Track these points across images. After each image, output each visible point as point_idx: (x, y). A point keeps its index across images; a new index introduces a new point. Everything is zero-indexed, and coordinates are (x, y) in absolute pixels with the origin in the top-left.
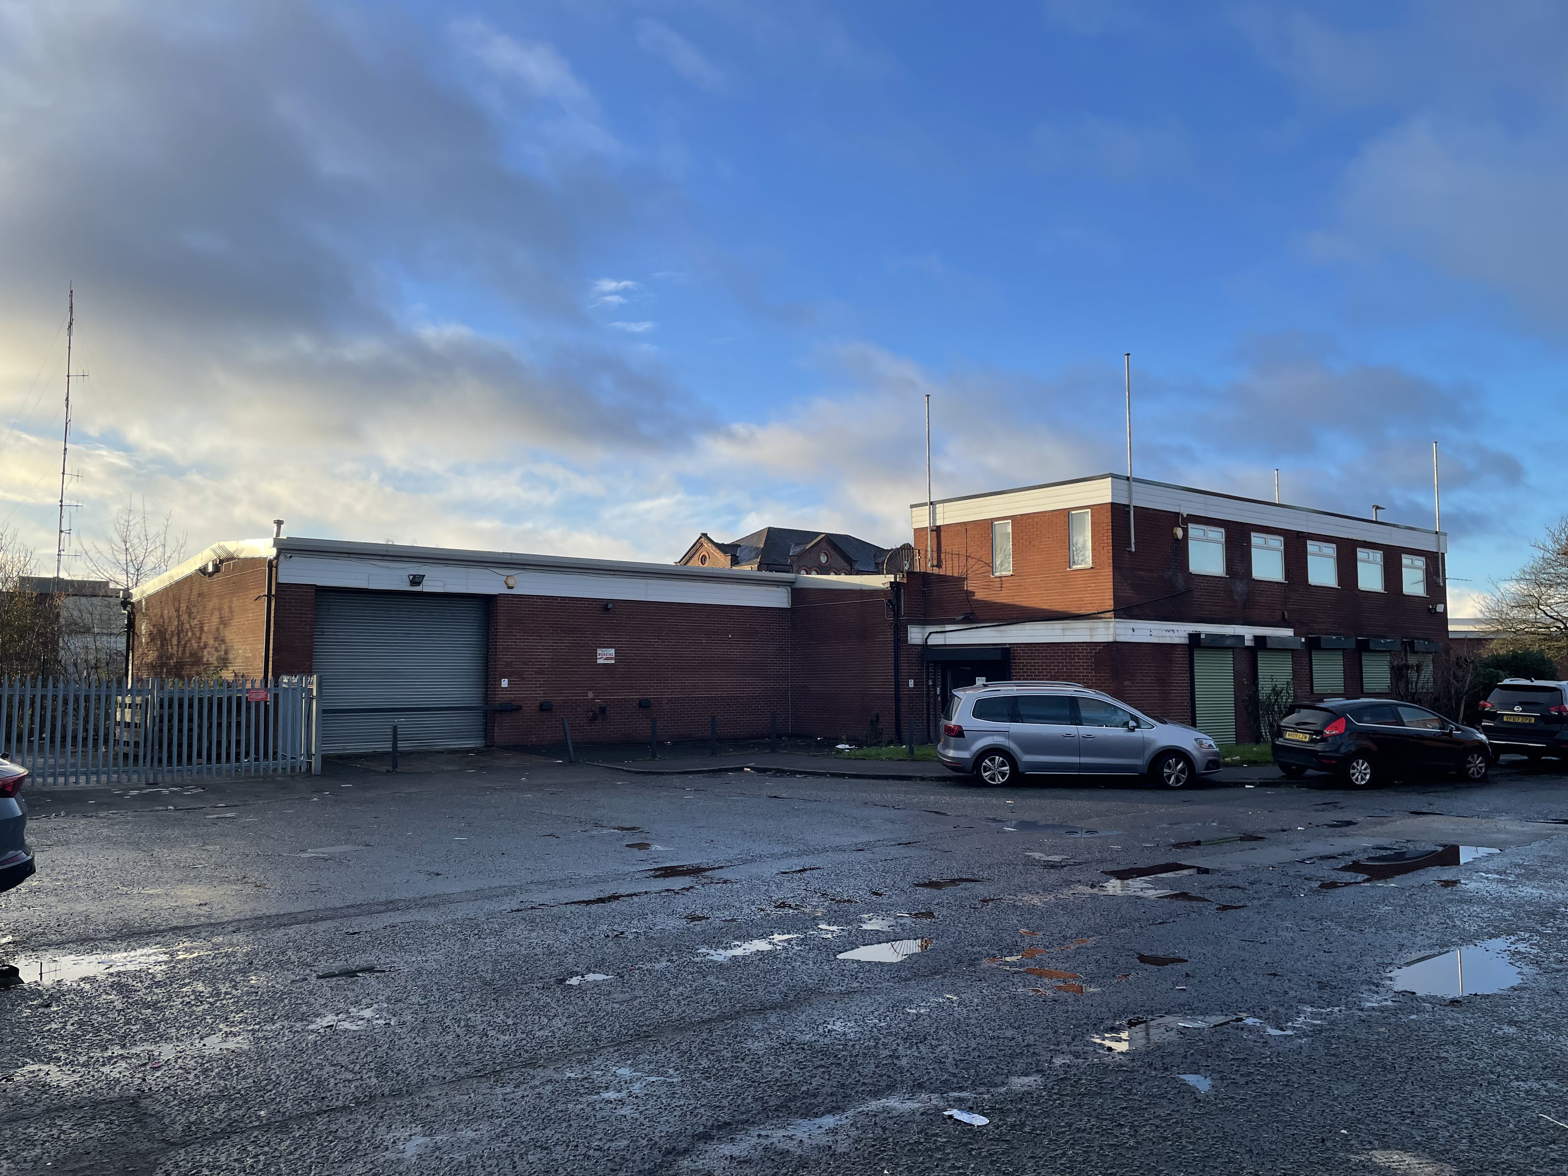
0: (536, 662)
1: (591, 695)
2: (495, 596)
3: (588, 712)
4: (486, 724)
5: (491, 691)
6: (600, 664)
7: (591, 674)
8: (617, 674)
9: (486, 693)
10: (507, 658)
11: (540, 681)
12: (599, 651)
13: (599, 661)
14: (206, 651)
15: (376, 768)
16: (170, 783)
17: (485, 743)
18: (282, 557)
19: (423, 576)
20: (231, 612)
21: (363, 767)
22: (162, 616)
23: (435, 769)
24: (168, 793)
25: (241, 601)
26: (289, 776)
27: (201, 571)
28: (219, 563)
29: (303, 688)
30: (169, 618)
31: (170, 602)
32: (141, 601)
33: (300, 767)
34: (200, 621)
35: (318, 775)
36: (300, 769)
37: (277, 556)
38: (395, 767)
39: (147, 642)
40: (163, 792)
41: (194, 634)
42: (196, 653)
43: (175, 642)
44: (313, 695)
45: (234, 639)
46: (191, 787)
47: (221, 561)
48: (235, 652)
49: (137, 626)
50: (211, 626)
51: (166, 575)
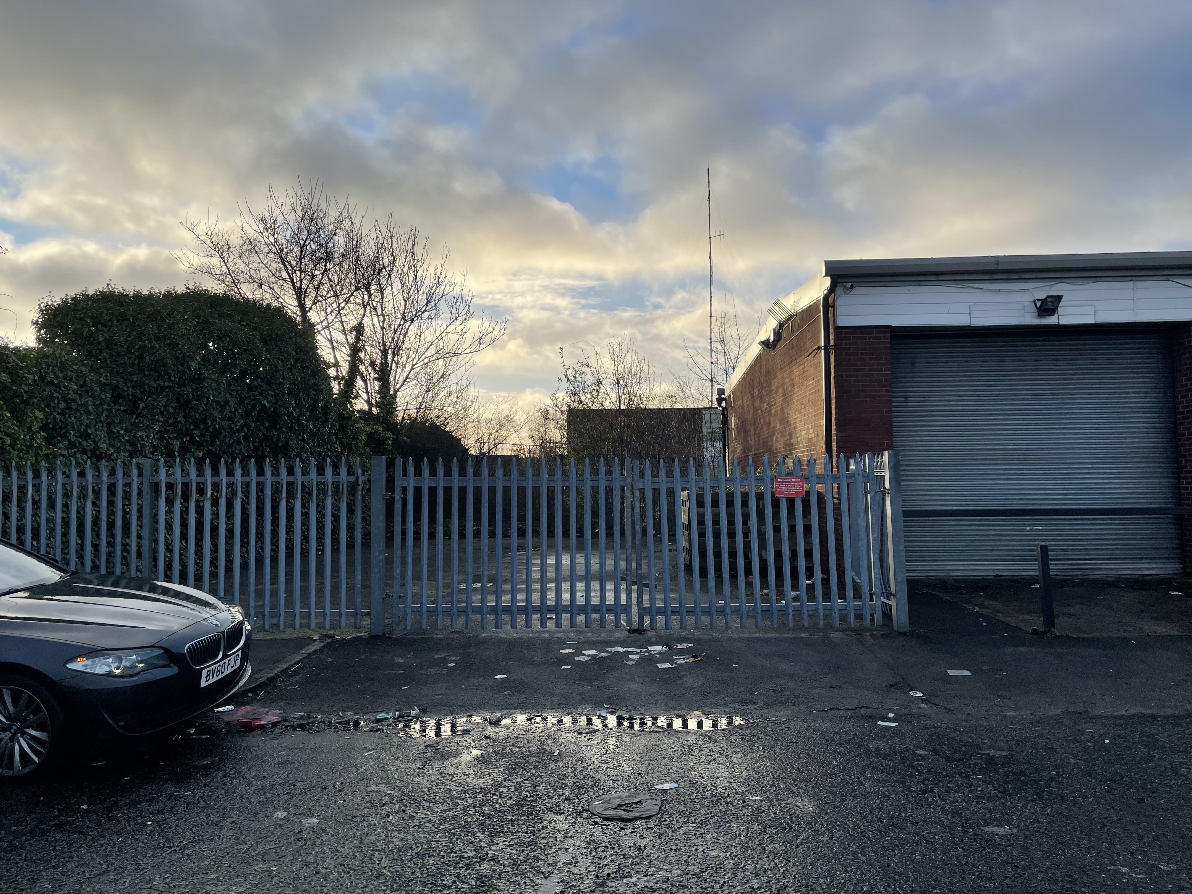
2: (1186, 324)
4: (1181, 539)
5: (1188, 483)
9: (1178, 486)
14: (774, 438)
15: (1009, 619)
16: (663, 632)
17: (1183, 568)
18: (839, 290)
19: (1060, 298)
20: (793, 385)
21: (985, 612)
22: (743, 406)
23: (1129, 632)
24: (634, 663)
25: (801, 367)
26: (853, 631)
27: (765, 344)
28: (780, 329)
29: (866, 475)
30: (748, 407)
31: (747, 390)
32: (730, 396)
33: (872, 615)
34: (769, 404)
35: (904, 634)
36: (872, 620)
37: (832, 290)
38: (1049, 622)
39: (735, 437)
40: (631, 656)
41: (765, 420)
42: (767, 442)
43: (752, 432)
44: (885, 488)
45: (797, 418)
46: (684, 646)
47: (781, 325)
48: (798, 435)
49: (729, 421)
50: (777, 407)
51: (743, 361)
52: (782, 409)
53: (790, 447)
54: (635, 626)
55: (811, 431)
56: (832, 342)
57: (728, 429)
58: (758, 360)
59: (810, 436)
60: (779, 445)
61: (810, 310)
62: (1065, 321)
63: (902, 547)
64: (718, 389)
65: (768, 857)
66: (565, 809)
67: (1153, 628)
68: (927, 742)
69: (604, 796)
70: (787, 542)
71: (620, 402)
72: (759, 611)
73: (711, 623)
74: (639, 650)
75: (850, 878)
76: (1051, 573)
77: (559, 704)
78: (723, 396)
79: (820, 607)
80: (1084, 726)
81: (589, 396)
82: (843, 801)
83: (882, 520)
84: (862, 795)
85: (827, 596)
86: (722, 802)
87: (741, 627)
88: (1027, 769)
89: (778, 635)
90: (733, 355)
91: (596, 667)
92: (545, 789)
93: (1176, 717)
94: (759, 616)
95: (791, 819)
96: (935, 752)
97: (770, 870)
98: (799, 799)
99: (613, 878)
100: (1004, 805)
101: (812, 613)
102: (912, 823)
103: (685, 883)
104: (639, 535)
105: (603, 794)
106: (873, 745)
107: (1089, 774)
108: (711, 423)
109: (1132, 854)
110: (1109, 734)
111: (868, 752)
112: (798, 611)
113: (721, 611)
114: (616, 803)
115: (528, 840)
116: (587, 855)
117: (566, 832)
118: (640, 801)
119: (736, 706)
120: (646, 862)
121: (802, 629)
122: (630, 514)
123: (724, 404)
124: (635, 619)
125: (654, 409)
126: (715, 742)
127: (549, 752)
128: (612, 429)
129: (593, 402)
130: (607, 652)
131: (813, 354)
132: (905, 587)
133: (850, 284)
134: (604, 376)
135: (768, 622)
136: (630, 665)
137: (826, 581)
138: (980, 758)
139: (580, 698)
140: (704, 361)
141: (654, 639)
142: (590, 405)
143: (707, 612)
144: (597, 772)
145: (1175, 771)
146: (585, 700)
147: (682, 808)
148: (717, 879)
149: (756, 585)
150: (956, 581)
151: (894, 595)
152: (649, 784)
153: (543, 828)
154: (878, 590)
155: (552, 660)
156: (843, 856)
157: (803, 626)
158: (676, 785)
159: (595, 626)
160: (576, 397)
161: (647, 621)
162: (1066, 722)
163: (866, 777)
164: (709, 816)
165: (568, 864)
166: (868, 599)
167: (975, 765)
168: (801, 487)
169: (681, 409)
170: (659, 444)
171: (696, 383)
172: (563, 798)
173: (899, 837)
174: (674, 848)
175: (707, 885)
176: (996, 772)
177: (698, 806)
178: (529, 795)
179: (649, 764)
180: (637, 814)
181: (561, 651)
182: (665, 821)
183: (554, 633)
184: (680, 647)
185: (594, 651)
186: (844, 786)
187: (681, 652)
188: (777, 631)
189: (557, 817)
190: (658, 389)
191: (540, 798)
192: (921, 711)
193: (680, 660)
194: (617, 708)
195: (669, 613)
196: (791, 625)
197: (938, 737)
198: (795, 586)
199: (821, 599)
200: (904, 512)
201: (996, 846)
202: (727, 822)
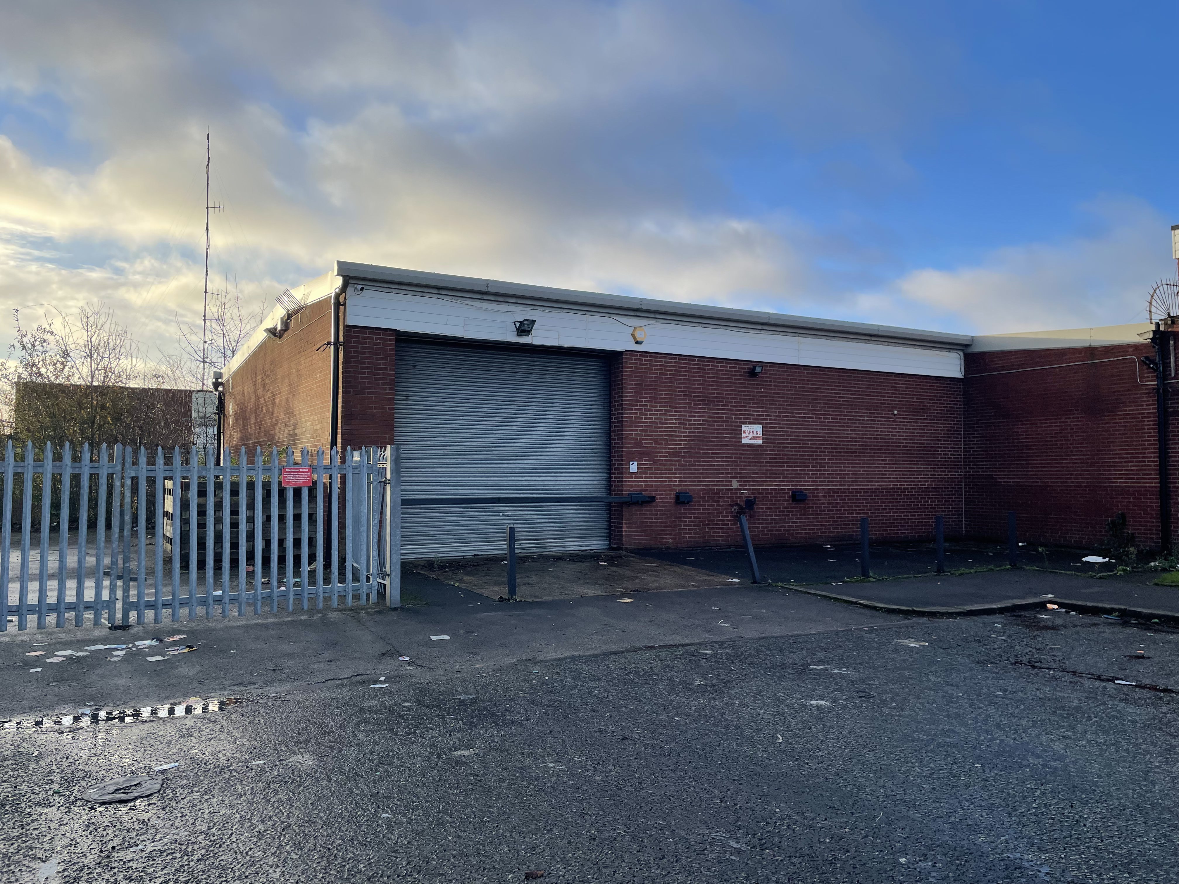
0: (670, 440)
1: (735, 484)
2: (620, 353)
3: (732, 505)
4: (609, 521)
5: (616, 477)
6: (745, 445)
7: (735, 458)
8: (766, 458)
9: (609, 480)
10: (635, 435)
11: (676, 465)
12: (745, 428)
13: (745, 441)
14: (277, 427)
15: (482, 591)
16: (152, 626)
17: (610, 544)
18: (350, 290)
19: (533, 322)
20: (299, 376)
21: (463, 586)
22: (243, 393)
23: (569, 594)
24: (119, 659)
25: (308, 360)
26: (350, 610)
27: (272, 332)
28: (288, 319)
29: (370, 466)
30: (249, 393)
31: (249, 376)
32: (228, 381)
33: (368, 595)
34: (272, 393)
35: (396, 609)
36: (368, 599)
37: (344, 288)
38: (512, 591)
39: (233, 424)
40: (115, 653)
41: (268, 409)
42: (269, 431)
43: (253, 421)
44: (386, 478)
45: (302, 409)
46: (177, 638)
47: (289, 316)
48: (303, 425)
49: (226, 407)
50: (281, 397)
51: (245, 346)
52: (287, 400)
53: (294, 438)
54: (119, 622)
55: (317, 422)
56: (341, 339)
57: (225, 415)
58: (262, 347)
59: (315, 428)
60: (282, 435)
61: (320, 305)
62: (536, 342)
63: (398, 532)
64: (215, 372)
65: (273, 806)
66: (56, 801)
67: (585, 591)
68: (412, 696)
69: (98, 785)
70: (292, 530)
71: (92, 378)
72: (260, 597)
73: (207, 613)
74: (124, 646)
75: (346, 808)
76: (516, 551)
77: (31, 708)
78: (220, 380)
79: (321, 590)
80: (531, 669)
81: (51, 368)
82: (340, 751)
83: (382, 506)
84: (357, 744)
85: (327, 580)
86: (225, 771)
87: (239, 615)
88: (489, 705)
89: (277, 620)
90: (234, 336)
91: (74, 667)
92: (29, 787)
93: (595, 656)
94: (259, 604)
95: (293, 774)
96: (419, 702)
97: (276, 815)
98: (300, 756)
99: (118, 850)
100: (470, 733)
101: (312, 596)
102: (398, 758)
103: (194, 840)
104: (128, 527)
105: (97, 783)
106: (366, 705)
107: (533, 702)
108: (205, 407)
109: (557, 754)
110: (548, 672)
111: (362, 710)
112: (299, 596)
113: (219, 600)
114: (113, 788)
115: (17, 834)
116: (87, 836)
117: (60, 820)
118: (139, 783)
119: (235, 688)
120: (152, 831)
121: (302, 611)
122: (119, 504)
123: (220, 388)
124: (119, 615)
125: (136, 389)
126: (215, 722)
127: (26, 754)
128: (81, 408)
129: (57, 377)
130: (86, 651)
131: (322, 349)
132: (399, 567)
133: (360, 287)
134: (73, 347)
135: (267, 609)
136: (114, 662)
137: (327, 566)
138: (455, 703)
139: (57, 699)
140: (196, 339)
141: (141, 634)
142: (52, 379)
143: (203, 602)
144: (87, 764)
145: (590, 693)
146: (63, 700)
147: (185, 782)
148: (225, 832)
149: (257, 573)
150: (442, 561)
151: (389, 575)
152: (147, 768)
153: (33, 821)
154: (374, 571)
155: (18, 664)
156: (340, 793)
157: (303, 609)
158: (177, 764)
159: (69, 626)
160: (34, 369)
161: (133, 616)
162: (519, 667)
163: (359, 731)
164: (213, 784)
165: (68, 846)
166: (365, 580)
167: (449, 708)
168: (308, 477)
169: (170, 390)
170: (141, 428)
171: (188, 363)
172: (52, 792)
173: (387, 771)
174: (180, 815)
175: (216, 838)
176: (465, 711)
177: (202, 778)
178: (10, 795)
179: (145, 751)
180: (137, 795)
181: (27, 654)
182: (168, 795)
183: (15, 636)
184: (171, 639)
185: (70, 651)
186: (341, 740)
187: (174, 644)
188: (275, 616)
189: (46, 810)
190: (143, 365)
191: (24, 796)
192: (408, 672)
193: (172, 652)
194: (102, 704)
195: (160, 606)
196: (291, 608)
197: (421, 691)
198: (297, 573)
199: (321, 583)
200: (402, 500)
201: (462, 764)
202: (232, 786)
